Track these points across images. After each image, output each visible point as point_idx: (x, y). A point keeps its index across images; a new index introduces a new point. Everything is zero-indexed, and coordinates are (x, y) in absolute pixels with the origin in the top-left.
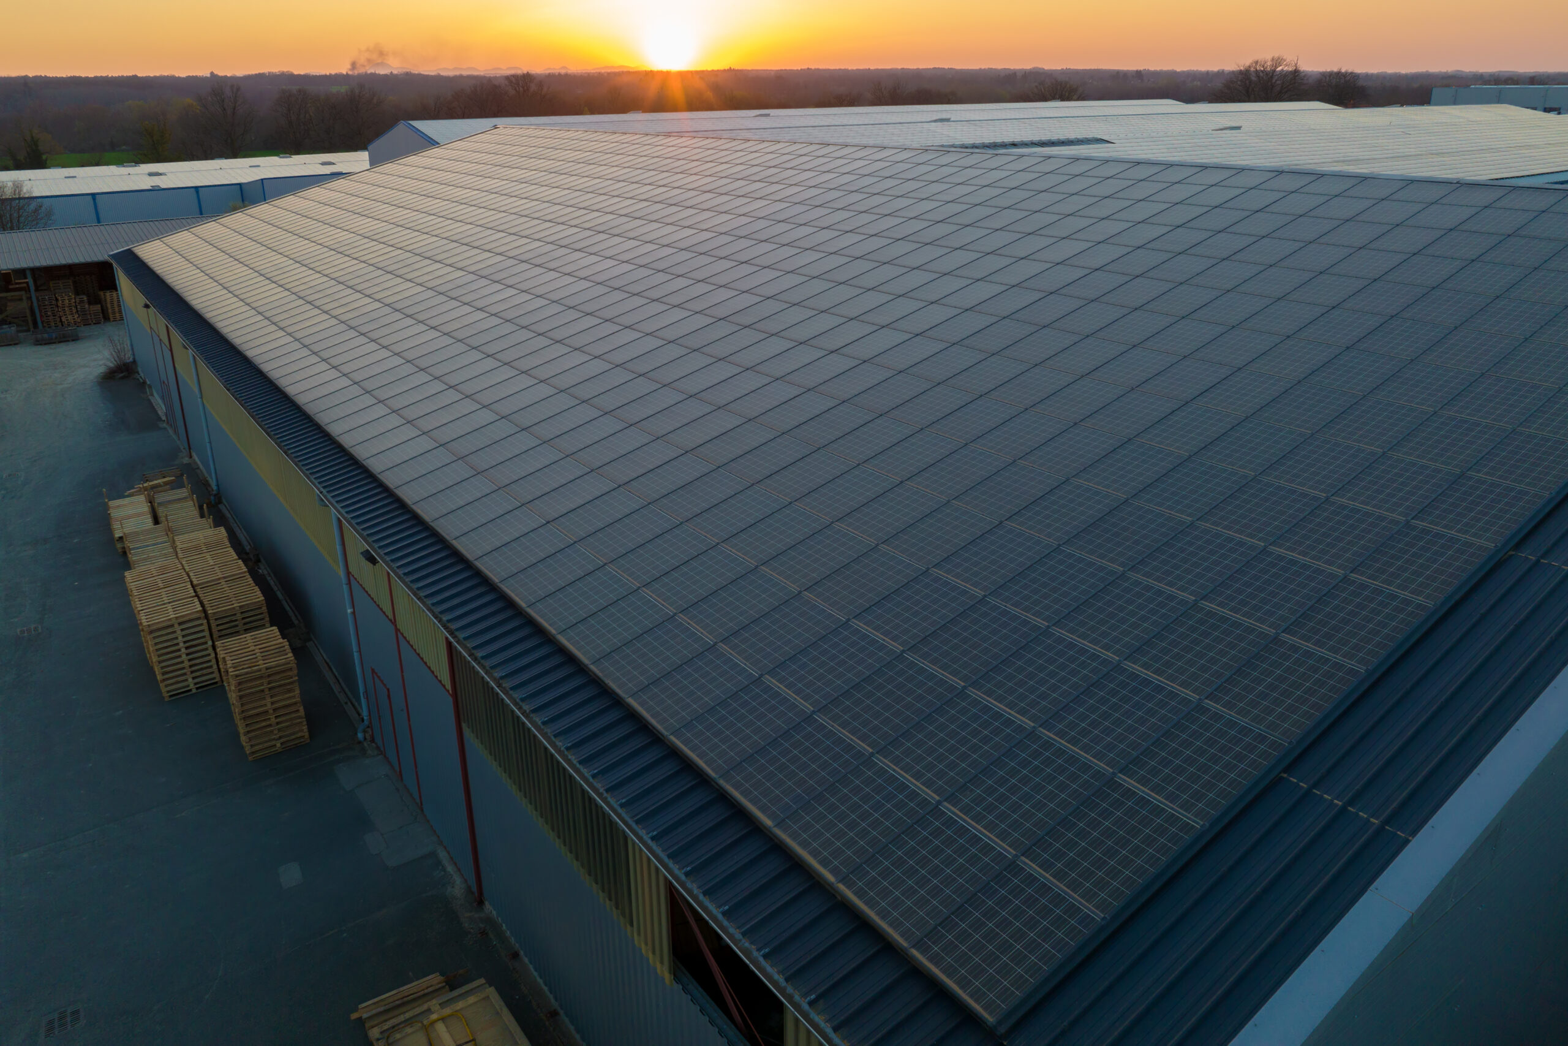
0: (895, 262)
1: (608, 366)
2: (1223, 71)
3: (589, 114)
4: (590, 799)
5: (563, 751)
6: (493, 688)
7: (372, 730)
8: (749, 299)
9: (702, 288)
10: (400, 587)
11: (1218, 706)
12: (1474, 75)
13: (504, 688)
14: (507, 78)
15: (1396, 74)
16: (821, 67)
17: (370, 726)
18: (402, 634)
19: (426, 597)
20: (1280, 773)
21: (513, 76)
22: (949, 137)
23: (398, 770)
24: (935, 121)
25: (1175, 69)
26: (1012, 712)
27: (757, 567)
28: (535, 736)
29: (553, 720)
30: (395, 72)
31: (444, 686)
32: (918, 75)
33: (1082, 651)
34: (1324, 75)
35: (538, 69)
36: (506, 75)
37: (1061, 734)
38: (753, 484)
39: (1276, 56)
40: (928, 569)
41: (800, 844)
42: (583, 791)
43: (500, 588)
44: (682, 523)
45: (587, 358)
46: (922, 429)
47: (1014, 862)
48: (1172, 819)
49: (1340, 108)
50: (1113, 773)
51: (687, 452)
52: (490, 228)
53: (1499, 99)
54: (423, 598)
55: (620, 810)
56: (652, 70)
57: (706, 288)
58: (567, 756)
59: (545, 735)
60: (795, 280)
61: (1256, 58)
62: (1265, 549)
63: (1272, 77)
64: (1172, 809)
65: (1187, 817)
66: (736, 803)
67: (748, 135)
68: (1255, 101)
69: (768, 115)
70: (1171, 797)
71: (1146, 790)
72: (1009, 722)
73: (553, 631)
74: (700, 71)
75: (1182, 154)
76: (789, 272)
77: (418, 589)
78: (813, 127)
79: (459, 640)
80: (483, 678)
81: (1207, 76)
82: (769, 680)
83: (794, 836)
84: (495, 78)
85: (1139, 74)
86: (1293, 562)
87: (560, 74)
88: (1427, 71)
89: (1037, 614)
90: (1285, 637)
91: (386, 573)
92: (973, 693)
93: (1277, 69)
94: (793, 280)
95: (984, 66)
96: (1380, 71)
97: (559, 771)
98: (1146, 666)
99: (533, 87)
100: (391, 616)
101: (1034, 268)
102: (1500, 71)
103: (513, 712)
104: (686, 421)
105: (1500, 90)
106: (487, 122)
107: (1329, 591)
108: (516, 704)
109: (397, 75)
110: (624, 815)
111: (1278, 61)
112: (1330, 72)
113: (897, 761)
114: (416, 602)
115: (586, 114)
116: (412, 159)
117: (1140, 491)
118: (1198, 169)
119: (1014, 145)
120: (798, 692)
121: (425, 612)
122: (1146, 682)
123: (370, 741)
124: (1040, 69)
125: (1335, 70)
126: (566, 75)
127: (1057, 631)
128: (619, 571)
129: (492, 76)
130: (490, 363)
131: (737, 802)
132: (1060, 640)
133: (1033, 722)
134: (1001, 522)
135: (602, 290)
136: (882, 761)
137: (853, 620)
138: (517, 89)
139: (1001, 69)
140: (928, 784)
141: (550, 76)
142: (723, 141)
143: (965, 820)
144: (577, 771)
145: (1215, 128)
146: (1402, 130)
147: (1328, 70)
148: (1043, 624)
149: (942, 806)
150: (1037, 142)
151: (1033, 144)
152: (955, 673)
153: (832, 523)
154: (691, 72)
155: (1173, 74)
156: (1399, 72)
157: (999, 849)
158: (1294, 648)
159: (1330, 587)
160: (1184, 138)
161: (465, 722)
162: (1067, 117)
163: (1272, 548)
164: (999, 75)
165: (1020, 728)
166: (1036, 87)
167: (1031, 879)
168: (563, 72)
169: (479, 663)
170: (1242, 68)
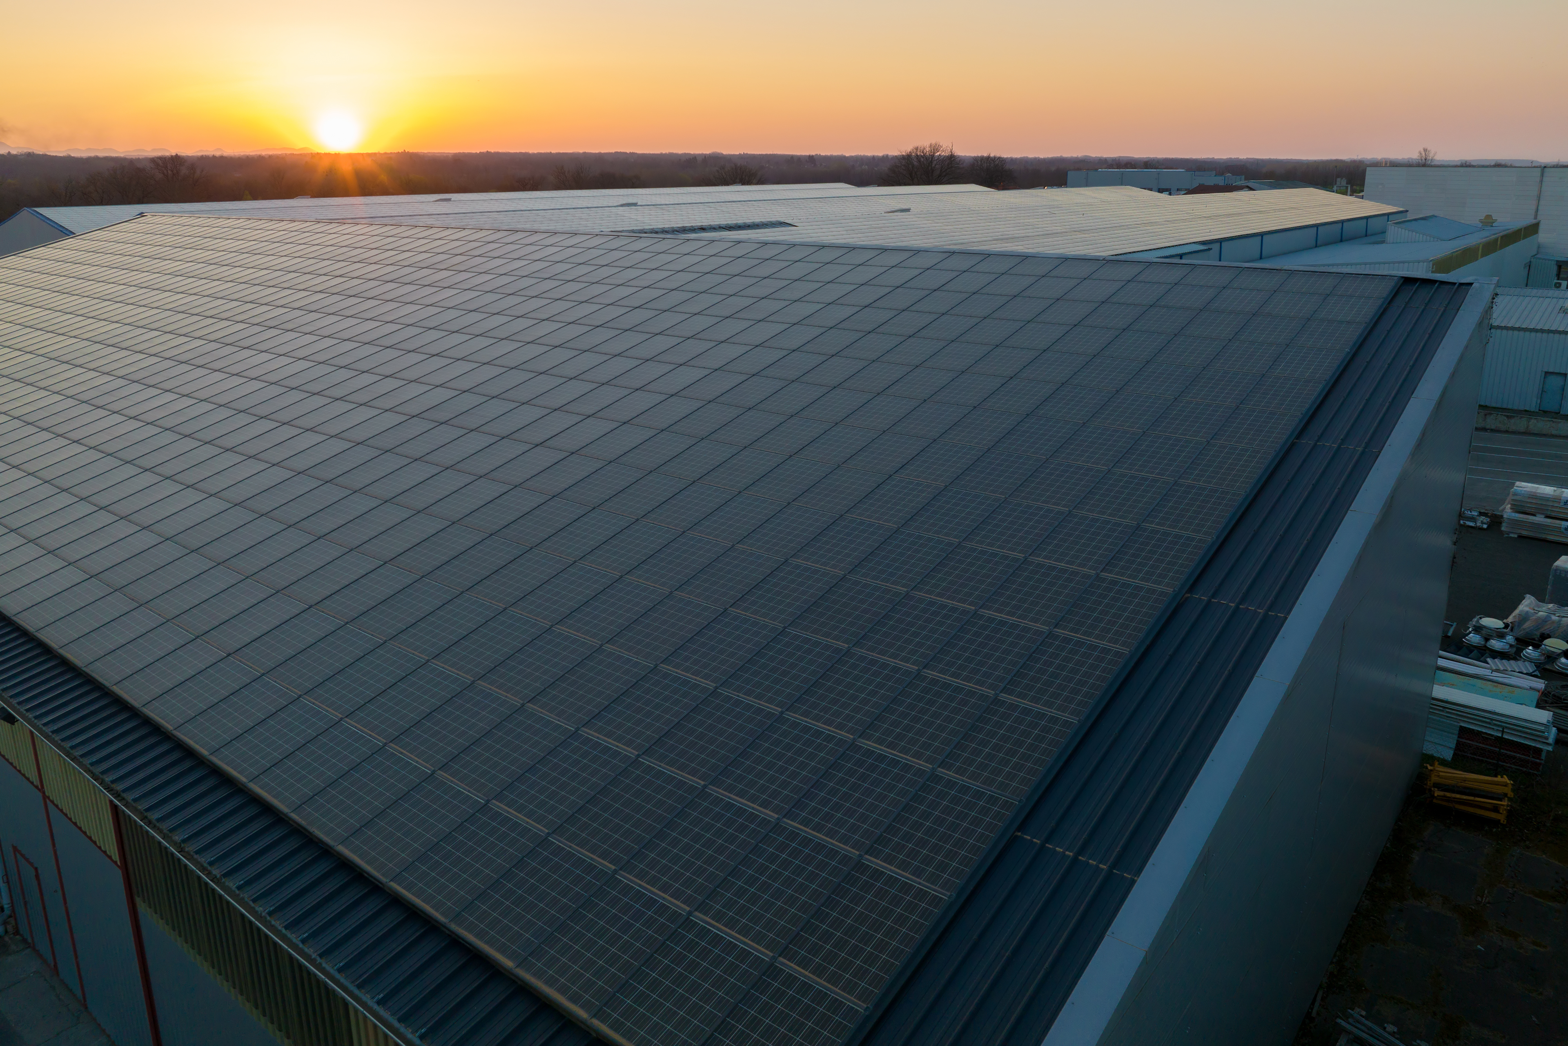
0: (595, 349)
1: (289, 474)
2: (887, 155)
3: (250, 200)
4: (300, 965)
5: (265, 918)
6: (172, 854)
7: (16, 919)
8: (442, 394)
9: (392, 384)
10: (48, 749)
11: (951, 773)
12: (1100, 159)
13: (188, 852)
14: (153, 160)
15: (1035, 159)
16: (500, 151)
17: (13, 915)
18: (52, 802)
19: (82, 756)
20: (1014, 832)
21: (160, 158)
22: (638, 221)
23: (52, 964)
24: (622, 205)
25: (844, 154)
26: (755, 806)
27: (473, 682)
28: (228, 902)
29: (249, 883)
30: (14, 152)
31: (110, 857)
32: (599, 159)
33: (818, 734)
34: (976, 159)
35: (188, 151)
36: (151, 157)
37: (806, 822)
38: (462, 592)
39: (934, 142)
40: (656, 666)
41: (546, 982)
42: (291, 957)
43: (175, 737)
44: (385, 642)
45: (265, 466)
46: (637, 520)
47: (772, 964)
48: (921, 894)
49: (993, 190)
50: (860, 856)
51: (385, 563)
52: (141, 327)
53: (1121, 182)
54: (79, 758)
55: (338, 976)
56: (319, 152)
57: (395, 383)
58: (270, 922)
59: (241, 902)
60: (493, 371)
61: (916, 145)
62: (975, 613)
63: (931, 162)
64: (920, 884)
65: (935, 890)
66: (471, 948)
67: (430, 221)
68: (918, 184)
69: (449, 200)
70: (918, 872)
71: (893, 868)
72: (752, 817)
73: (244, 779)
74: (372, 153)
75: (859, 235)
76: (485, 364)
77: (72, 747)
78: (497, 212)
79: (127, 802)
80: (160, 843)
81: (874, 161)
82: (497, 806)
83: (538, 974)
84: (138, 160)
85: (811, 159)
86: (1003, 623)
87: (214, 157)
88: (1061, 156)
89: (770, 701)
90: (1004, 696)
91: (28, 731)
92: (713, 790)
93: (936, 154)
94: (490, 372)
95: (665, 151)
96: (1023, 156)
97: (260, 940)
98: (880, 741)
99: (184, 171)
100: (36, 782)
101: (733, 351)
102: (1120, 157)
103: (199, 878)
104: (382, 529)
105: (1122, 173)
106: (134, 209)
107: (1038, 648)
108: (203, 869)
109: (16, 156)
110: (342, 980)
111: (935, 148)
112: (981, 156)
113: (641, 875)
114: (69, 763)
115: (246, 200)
116: (41, 251)
117: (856, 566)
118: (879, 252)
119: (703, 229)
120: (530, 815)
121: (82, 774)
122: (881, 758)
123: (14, 934)
124: (719, 154)
125: (985, 155)
126: (222, 157)
127: (792, 716)
128: (317, 703)
129: (134, 158)
130: (148, 479)
131: (470, 944)
132: (795, 725)
133: (776, 813)
134: (726, 610)
135: (276, 390)
136: (626, 878)
137: (583, 729)
138: (165, 172)
139: (682, 154)
140: (676, 895)
141: (203, 159)
142: (403, 229)
143: (718, 928)
144: (284, 938)
145: (889, 210)
146: (1048, 210)
147: (979, 155)
148: (776, 710)
149: (693, 917)
150: (724, 226)
151: (721, 228)
152: (693, 772)
153: (552, 626)
154: (362, 154)
155: (842, 159)
156: (1038, 157)
157: (756, 953)
158: (1013, 707)
159: (1038, 644)
160: (861, 220)
161: (139, 897)
162: (750, 201)
163: (982, 611)
164: (680, 160)
165: (765, 822)
166: (718, 171)
167: (791, 980)
168: (218, 154)
169: (154, 827)
170: (904, 154)
